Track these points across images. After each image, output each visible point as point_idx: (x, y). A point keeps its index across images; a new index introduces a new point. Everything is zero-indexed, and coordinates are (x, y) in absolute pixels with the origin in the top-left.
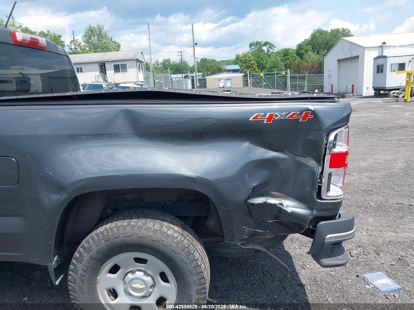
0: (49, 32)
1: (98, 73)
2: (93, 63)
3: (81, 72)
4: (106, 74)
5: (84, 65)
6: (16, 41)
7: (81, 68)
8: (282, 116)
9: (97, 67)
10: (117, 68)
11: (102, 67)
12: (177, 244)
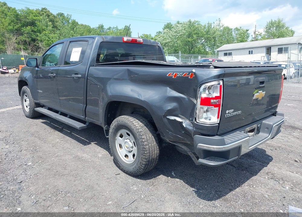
0: (241, 28)
1: (264, 54)
2: (262, 47)
3: (252, 53)
4: (270, 55)
5: (255, 49)
6: (124, 41)
7: (252, 51)
8: (180, 75)
9: (264, 50)
10: (280, 51)
11: (269, 50)
12: (136, 129)
